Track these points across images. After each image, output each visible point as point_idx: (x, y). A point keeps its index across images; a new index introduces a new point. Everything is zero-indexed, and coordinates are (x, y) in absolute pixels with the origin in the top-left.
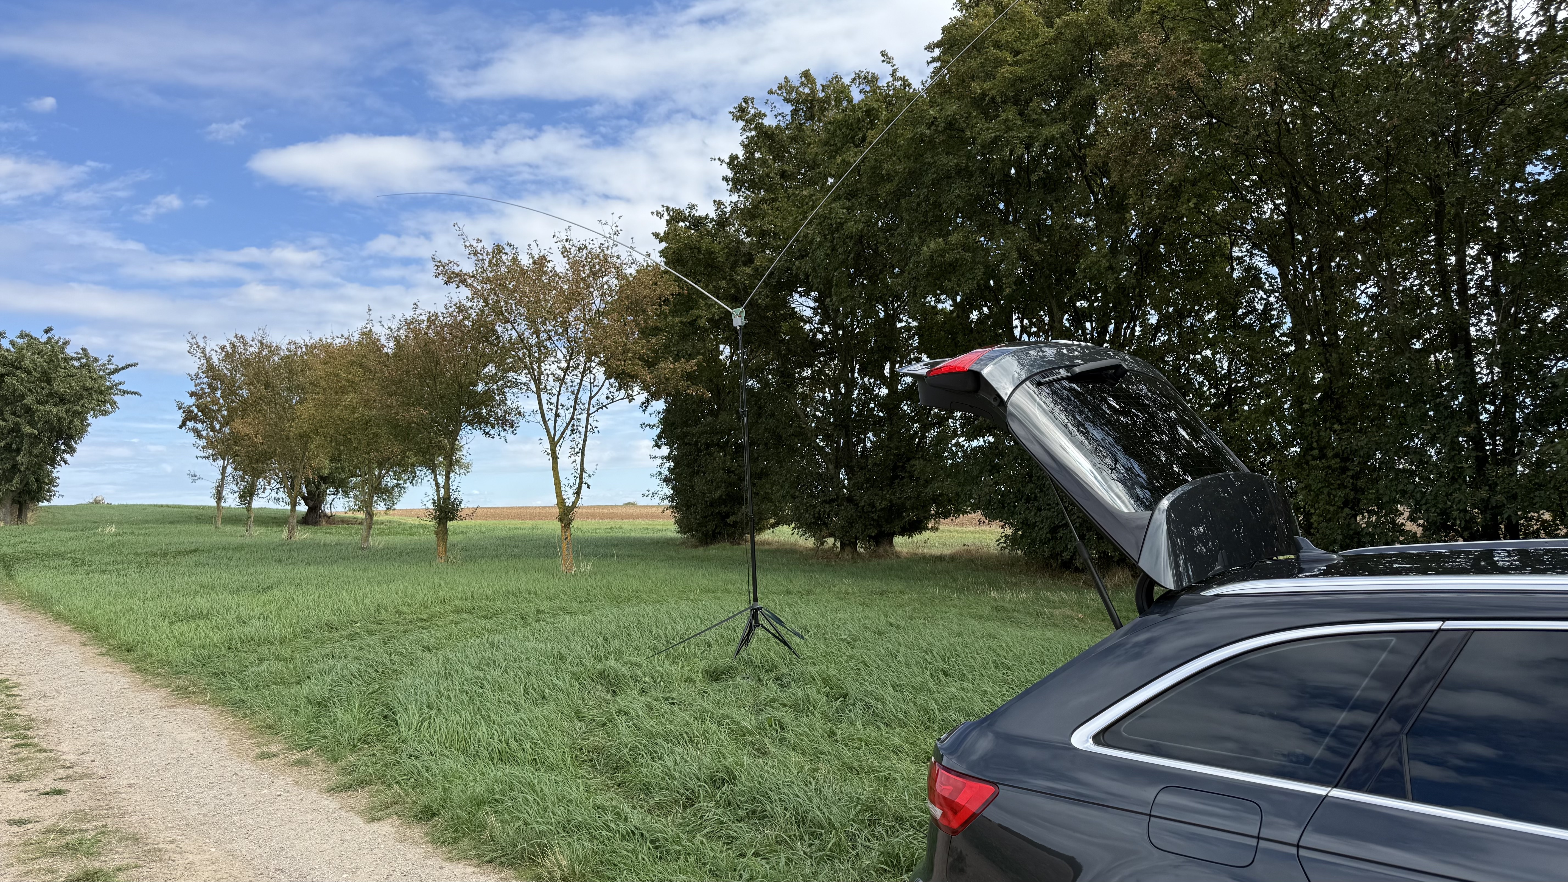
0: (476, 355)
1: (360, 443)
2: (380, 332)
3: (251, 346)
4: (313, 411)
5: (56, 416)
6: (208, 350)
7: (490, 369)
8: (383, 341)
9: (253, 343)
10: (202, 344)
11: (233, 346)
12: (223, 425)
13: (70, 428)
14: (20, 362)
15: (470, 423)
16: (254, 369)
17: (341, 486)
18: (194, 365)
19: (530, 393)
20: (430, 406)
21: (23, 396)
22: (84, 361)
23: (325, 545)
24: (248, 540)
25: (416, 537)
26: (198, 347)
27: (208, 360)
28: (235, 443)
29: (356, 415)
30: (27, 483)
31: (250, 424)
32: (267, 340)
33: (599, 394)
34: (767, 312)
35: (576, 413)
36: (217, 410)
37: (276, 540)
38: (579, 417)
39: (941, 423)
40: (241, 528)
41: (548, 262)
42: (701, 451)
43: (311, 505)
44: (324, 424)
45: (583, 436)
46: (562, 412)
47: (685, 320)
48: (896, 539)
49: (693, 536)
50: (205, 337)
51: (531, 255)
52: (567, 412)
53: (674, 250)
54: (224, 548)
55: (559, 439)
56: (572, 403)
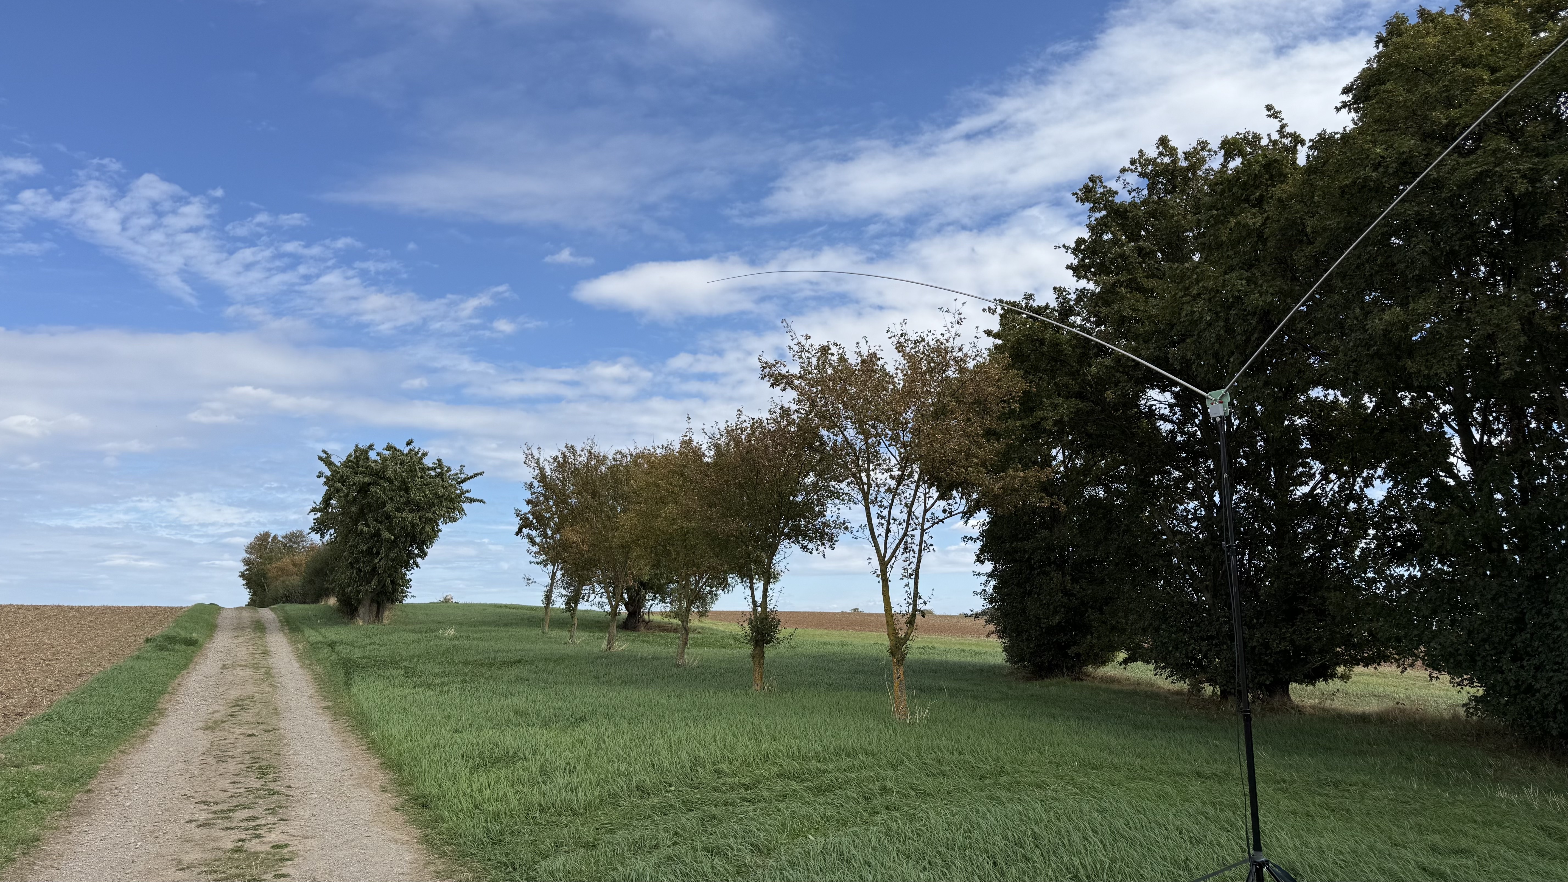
0: (798, 463)
1: (678, 554)
2: (701, 441)
3: (580, 456)
4: (635, 520)
5: (411, 522)
6: (541, 461)
7: (811, 478)
8: (704, 449)
9: (582, 453)
10: (536, 456)
11: (565, 457)
12: (554, 533)
13: (421, 534)
14: (383, 472)
15: (788, 536)
16: (582, 478)
17: (660, 592)
18: (529, 474)
20: (749, 517)
21: (384, 504)
22: (438, 470)
23: (641, 658)
24: (569, 650)
26: (533, 457)
27: (542, 470)
28: (565, 550)
29: (676, 527)
30: (384, 585)
31: (578, 532)
32: (595, 450)
33: (935, 506)
34: (1116, 410)
35: (910, 528)
36: (550, 518)
37: (595, 650)
38: (912, 533)
39: (1348, 544)
40: (566, 634)
41: (879, 359)
42: (1035, 569)
43: (631, 610)
44: (644, 535)
45: (916, 555)
46: (894, 527)
47: (1026, 423)
48: (1293, 686)
49: (1025, 666)
50: (539, 448)
51: (859, 354)
52: (900, 527)
53: (1013, 347)
54: (546, 659)
55: (890, 559)
56: (905, 517)
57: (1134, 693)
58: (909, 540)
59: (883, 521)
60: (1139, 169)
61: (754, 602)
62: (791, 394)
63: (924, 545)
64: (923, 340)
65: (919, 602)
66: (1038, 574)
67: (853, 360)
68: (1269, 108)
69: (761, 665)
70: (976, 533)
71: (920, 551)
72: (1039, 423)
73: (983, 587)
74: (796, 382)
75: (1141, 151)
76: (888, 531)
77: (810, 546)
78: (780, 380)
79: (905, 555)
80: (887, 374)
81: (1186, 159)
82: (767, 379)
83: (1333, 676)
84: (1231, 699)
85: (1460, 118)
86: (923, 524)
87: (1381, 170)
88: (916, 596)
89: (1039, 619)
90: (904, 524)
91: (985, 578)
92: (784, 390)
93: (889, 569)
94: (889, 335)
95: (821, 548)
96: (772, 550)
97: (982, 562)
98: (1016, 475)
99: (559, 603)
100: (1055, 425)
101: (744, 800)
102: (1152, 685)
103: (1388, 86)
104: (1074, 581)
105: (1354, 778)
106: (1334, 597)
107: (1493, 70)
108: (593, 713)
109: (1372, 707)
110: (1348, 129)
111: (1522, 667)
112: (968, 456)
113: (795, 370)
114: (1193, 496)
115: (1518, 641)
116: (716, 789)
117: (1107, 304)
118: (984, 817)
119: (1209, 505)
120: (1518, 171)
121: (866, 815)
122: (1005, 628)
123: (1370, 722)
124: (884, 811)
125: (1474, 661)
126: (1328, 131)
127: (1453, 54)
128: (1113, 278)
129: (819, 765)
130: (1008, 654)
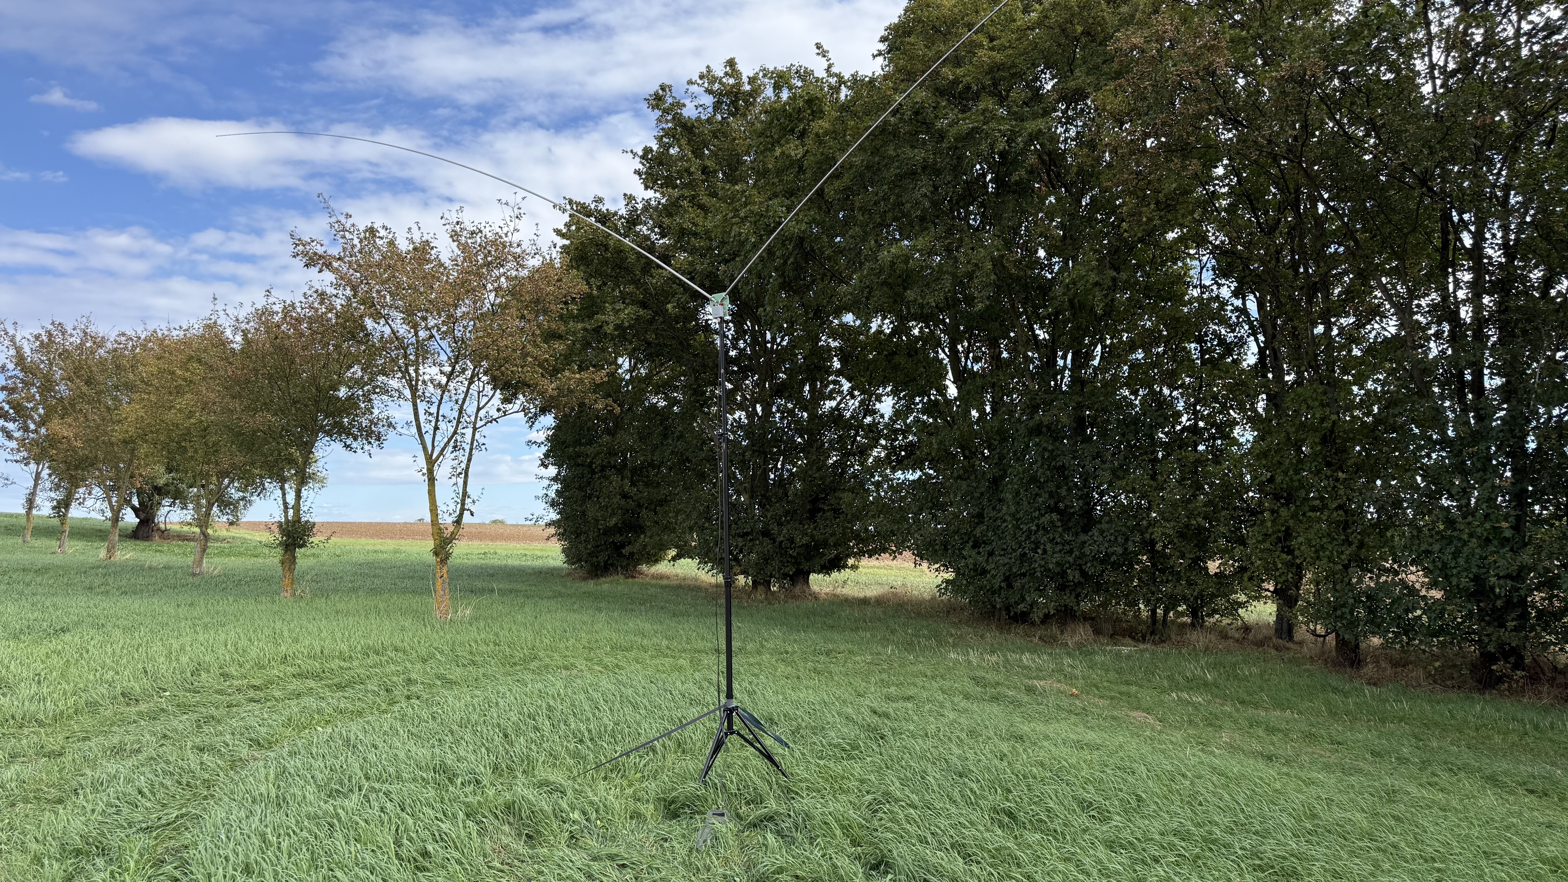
0: (340, 353)
1: (196, 451)
2: (226, 325)
3: (71, 335)
4: (141, 413)
6: (18, 338)
7: (357, 371)
8: (228, 333)
9: (74, 332)
10: (11, 332)
11: (50, 335)
12: (38, 425)
15: (329, 434)
16: (73, 362)
17: (179, 497)
19: (402, 402)
20: (282, 411)
23: (150, 568)
24: (58, 559)
25: (260, 560)
26: (6, 334)
27: (19, 350)
28: (52, 446)
29: (193, 421)
31: (70, 425)
32: (91, 330)
33: (489, 405)
34: (677, 323)
35: (460, 426)
36: (32, 409)
37: (91, 560)
38: (463, 431)
39: (863, 452)
40: (55, 543)
41: (432, 248)
42: (595, 473)
43: (142, 517)
44: (154, 429)
45: (467, 455)
46: (442, 425)
47: (589, 327)
48: (813, 577)
49: (582, 567)
50: (15, 323)
51: (411, 241)
52: (449, 425)
53: (577, 249)
54: (24, 570)
55: (438, 457)
56: (456, 415)
57: (679, 587)
58: (459, 438)
59: (430, 418)
60: (706, 85)
61: (285, 504)
62: (329, 277)
63: (475, 443)
64: (481, 231)
65: (468, 501)
66: (599, 478)
67: (403, 245)
68: (818, 46)
69: (292, 570)
70: (541, 436)
71: (471, 449)
72: (601, 327)
73: (545, 491)
74: (335, 264)
75: (708, 67)
76: (436, 428)
77: (354, 445)
78: (313, 260)
79: (455, 454)
80: (442, 265)
81: (749, 83)
82: (299, 258)
83: (845, 566)
84: (761, 588)
85: (964, 76)
86: (475, 423)
87: (898, 116)
88: (465, 494)
89: (597, 521)
90: (455, 422)
91: (548, 482)
92: (320, 271)
93: (436, 467)
94: (443, 222)
95: (367, 447)
96: (307, 448)
97: (546, 467)
98: (571, 377)
99: (45, 508)
100: (615, 330)
101: (252, 700)
102: (696, 580)
103: (912, 39)
104: (633, 484)
105: (842, 648)
106: (847, 497)
107: (992, 40)
108: (77, 624)
109: (872, 592)
110: (877, 74)
111: (979, 553)
112: (525, 355)
113: (335, 251)
114: (741, 407)
115: (978, 532)
116: (220, 692)
117: (670, 215)
118: (504, 696)
119: (751, 415)
120: (1000, 131)
121: (384, 706)
122: (565, 530)
123: (869, 603)
124: (403, 700)
125: (946, 549)
126: (860, 74)
127: (962, 19)
128: (676, 193)
129: (342, 664)
130: (567, 556)
